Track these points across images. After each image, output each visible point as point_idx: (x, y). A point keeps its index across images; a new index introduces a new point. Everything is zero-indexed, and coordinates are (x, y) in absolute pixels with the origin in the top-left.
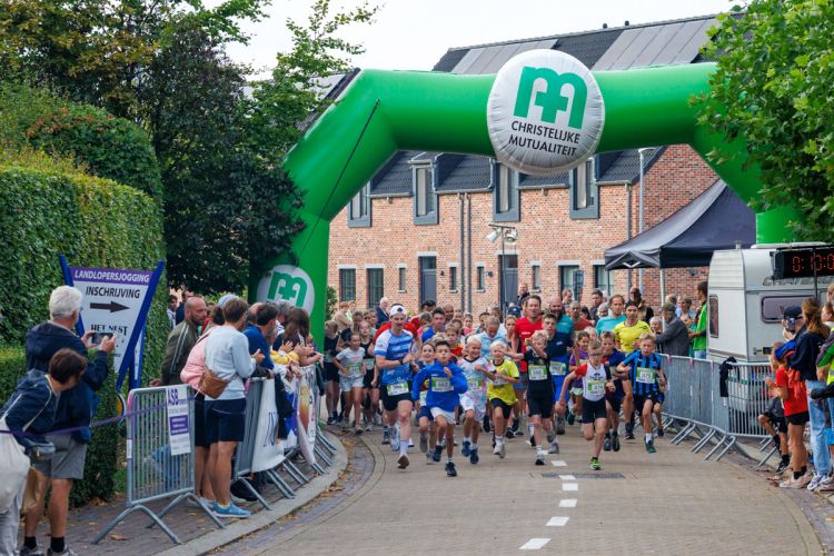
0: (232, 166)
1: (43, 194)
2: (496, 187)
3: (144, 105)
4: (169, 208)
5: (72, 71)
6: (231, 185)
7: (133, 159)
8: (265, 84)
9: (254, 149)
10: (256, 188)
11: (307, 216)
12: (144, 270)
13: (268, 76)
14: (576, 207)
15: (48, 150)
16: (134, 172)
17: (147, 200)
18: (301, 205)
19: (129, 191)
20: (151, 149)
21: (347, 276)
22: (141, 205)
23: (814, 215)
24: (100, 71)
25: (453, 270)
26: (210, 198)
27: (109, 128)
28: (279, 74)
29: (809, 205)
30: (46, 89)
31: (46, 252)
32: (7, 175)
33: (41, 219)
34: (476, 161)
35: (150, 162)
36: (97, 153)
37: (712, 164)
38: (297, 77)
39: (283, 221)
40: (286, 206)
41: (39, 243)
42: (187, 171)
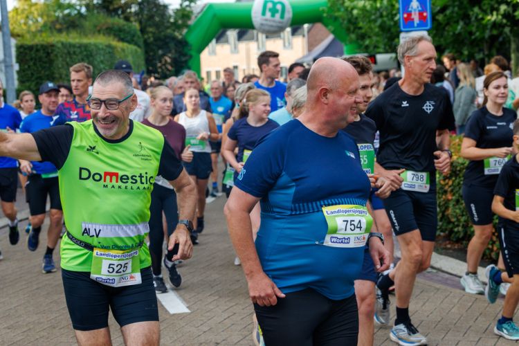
0: (166, 37)
1: (102, 49)
2: (257, 40)
3: (136, 17)
4: (146, 52)
5: (111, 8)
6: (167, 44)
7: (134, 36)
8: (177, 10)
9: (174, 31)
10: (176, 45)
11: (193, 53)
12: (138, 73)
13: (178, 7)
14: (284, 45)
15: (104, 34)
16: (133, 41)
17: (139, 50)
18: (190, 50)
19: (132, 47)
20: (139, 33)
21: (208, 73)
22: (136, 51)
23: (363, 47)
24: (120, 7)
25: (244, 70)
26: (160, 48)
27: (124, 25)
28: (181, 5)
29: (361, 42)
30: (102, 14)
31: (104, 68)
32: (90, 44)
33: (102, 58)
34: (250, 31)
35: (139, 37)
36: (120, 34)
37: (330, 30)
38: (187, 6)
39: (185, 55)
40: (186, 50)
41: (102, 66)
42: (152, 39)
